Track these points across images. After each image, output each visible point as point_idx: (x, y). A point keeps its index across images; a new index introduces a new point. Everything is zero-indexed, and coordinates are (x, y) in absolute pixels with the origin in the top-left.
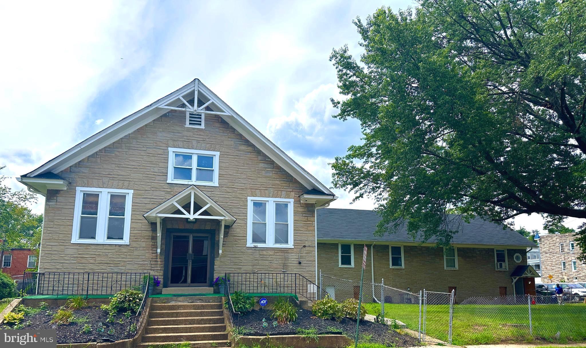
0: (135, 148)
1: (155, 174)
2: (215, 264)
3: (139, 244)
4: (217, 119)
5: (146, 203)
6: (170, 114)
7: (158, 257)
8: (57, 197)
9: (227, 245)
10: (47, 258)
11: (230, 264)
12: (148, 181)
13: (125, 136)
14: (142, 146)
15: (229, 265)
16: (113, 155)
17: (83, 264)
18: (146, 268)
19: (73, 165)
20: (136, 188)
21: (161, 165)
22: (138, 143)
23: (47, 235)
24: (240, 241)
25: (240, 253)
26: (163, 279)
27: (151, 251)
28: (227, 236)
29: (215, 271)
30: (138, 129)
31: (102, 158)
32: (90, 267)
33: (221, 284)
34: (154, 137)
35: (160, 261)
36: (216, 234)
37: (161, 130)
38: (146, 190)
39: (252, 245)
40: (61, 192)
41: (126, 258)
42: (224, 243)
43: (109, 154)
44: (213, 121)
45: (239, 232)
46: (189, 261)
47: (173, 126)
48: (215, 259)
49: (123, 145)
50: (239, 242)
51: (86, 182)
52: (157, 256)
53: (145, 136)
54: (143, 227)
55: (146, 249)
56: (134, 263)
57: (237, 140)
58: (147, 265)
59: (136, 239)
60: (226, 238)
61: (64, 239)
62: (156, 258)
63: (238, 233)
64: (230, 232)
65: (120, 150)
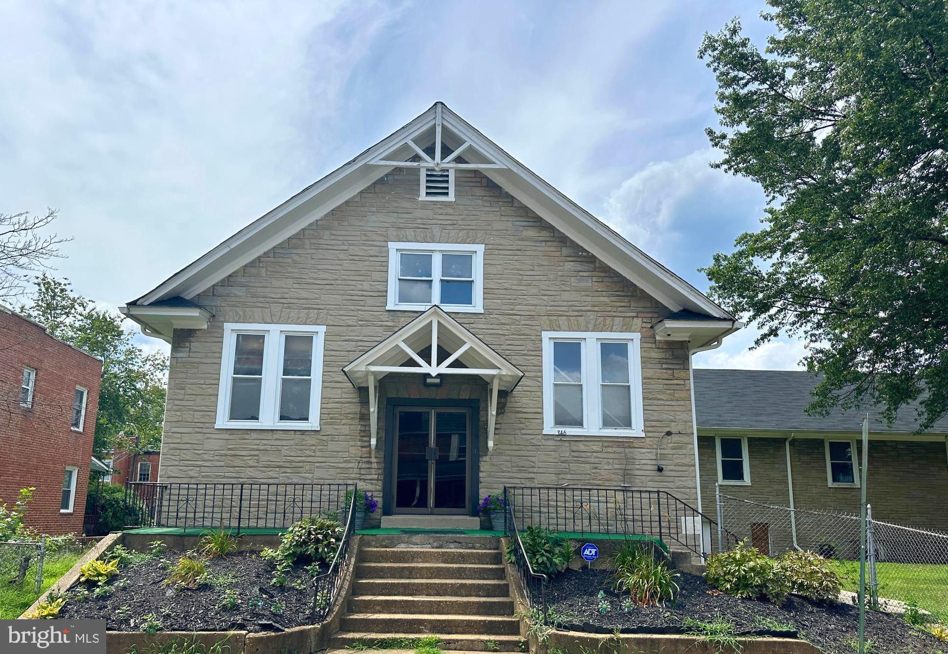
0: (329, 247)
1: (365, 293)
2: (482, 469)
3: (337, 429)
4: (480, 180)
5: (349, 349)
6: (390, 178)
7: (373, 455)
8: (190, 342)
9: (502, 431)
10: (173, 457)
11: (510, 470)
12: (352, 308)
13: (310, 225)
14: (340, 243)
15: (509, 472)
16: (290, 260)
17: (236, 468)
18: (351, 475)
19: (218, 283)
20: (331, 323)
21: (376, 276)
22: (334, 237)
23: (174, 413)
24: (530, 422)
25: (529, 448)
26: (381, 499)
27: (359, 443)
28: (503, 413)
29: (481, 482)
30: (332, 211)
31: (269, 268)
32: (250, 474)
33: (495, 509)
34: (360, 224)
35: (376, 463)
36: (481, 409)
37: (374, 210)
38: (347, 326)
39: (555, 431)
40: (198, 333)
41: (314, 457)
42: (498, 426)
43: (280, 260)
44: (471, 184)
45: (527, 404)
46: (430, 462)
47: (396, 202)
48: (481, 459)
49: (307, 242)
50: (527, 424)
51: (241, 313)
52: (370, 453)
53: (346, 223)
54: (344, 395)
55: (349, 439)
56: (328, 467)
57: (519, 219)
58: (352, 469)
59: (331, 419)
60: (502, 415)
61: (202, 420)
62: (368, 455)
63: (524, 406)
64: (508, 405)
65: (300, 251)
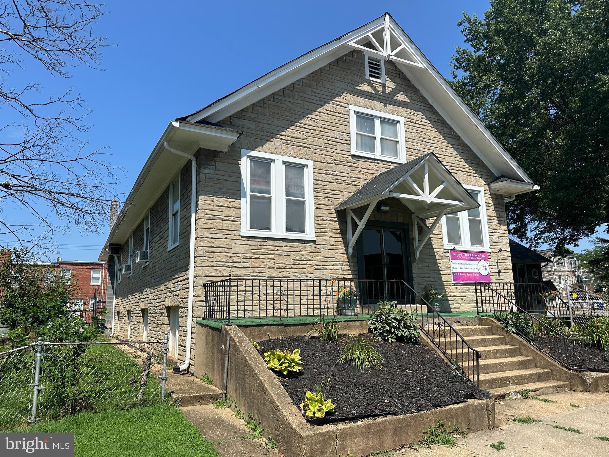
3: (326, 240)
7: (350, 260)
8: (215, 161)
12: (329, 149)
13: (298, 81)
15: (428, 274)
16: (285, 106)
17: (259, 269)
19: (234, 114)
20: (317, 159)
22: (314, 94)
24: (436, 240)
25: (437, 257)
27: (341, 252)
30: (312, 73)
31: (271, 110)
34: (330, 87)
35: (353, 266)
36: (409, 230)
37: (338, 79)
38: (328, 163)
39: (449, 247)
40: (221, 155)
42: (420, 242)
44: (395, 75)
46: (383, 266)
48: (412, 265)
51: (253, 143)
54: (330, 215)
55: (334, 248)
56: (322, 269)
58: (338, 271)
59: (322, 232)
61: (230, 228)
62: (347, 261)
65: (292, 100)
